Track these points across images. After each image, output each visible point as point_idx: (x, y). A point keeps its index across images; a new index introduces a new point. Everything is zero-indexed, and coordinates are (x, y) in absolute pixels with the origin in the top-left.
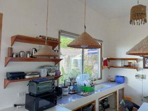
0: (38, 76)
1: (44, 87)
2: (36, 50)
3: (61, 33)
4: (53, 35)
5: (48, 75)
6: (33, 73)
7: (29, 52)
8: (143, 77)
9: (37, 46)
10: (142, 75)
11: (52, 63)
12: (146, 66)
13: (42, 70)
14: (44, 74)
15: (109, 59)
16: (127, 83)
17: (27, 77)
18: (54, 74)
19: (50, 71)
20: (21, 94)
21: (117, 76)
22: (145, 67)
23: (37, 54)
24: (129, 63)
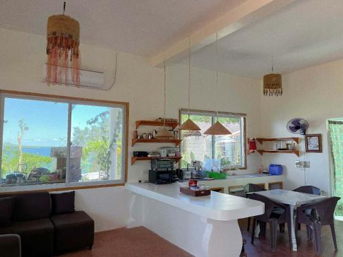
0: (159, 155)
1: (163, 167)
2: (156, 132)
3: (181, 111)
4: (173, 115)
5: (168, 155)
6: (154, 153)
7: (150, 134)
8: (306, 165)
9: (157, 128)
10: (305, 162)
11: (172, 145)
12: (309, 148)
13: (162, 151)
14: (164, 155)
15: (261, 140)
16: (286, 174)
17: (149, 156)
18: (174, 155)
19: (169, 152)
20: (144, 173)
21: (272, 166)
22: (308, 151)
23: (157, 135)
24: (287, 145)
